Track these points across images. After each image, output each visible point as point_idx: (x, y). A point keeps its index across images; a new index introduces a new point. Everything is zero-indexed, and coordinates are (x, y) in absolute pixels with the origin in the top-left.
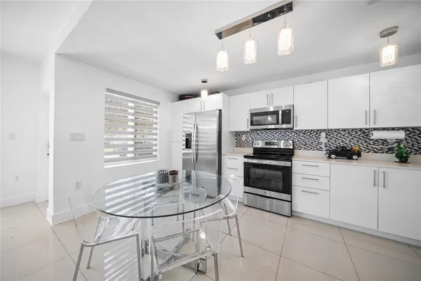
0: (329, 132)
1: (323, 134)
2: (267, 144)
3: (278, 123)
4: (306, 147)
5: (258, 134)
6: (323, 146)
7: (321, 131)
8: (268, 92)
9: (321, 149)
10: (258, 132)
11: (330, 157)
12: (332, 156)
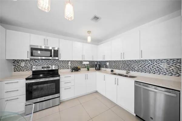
0: (71, 61)
1: (70, 62)
2: (43, 68)
3: (51, 56)
4: (64, 68)
5: (36, 62)
6: (69, 67)
7: (69, 61)
8: (44, 37)
9: (68, 68)
10: (36, 60)
11: (72, 71)
12: (74, 71)
